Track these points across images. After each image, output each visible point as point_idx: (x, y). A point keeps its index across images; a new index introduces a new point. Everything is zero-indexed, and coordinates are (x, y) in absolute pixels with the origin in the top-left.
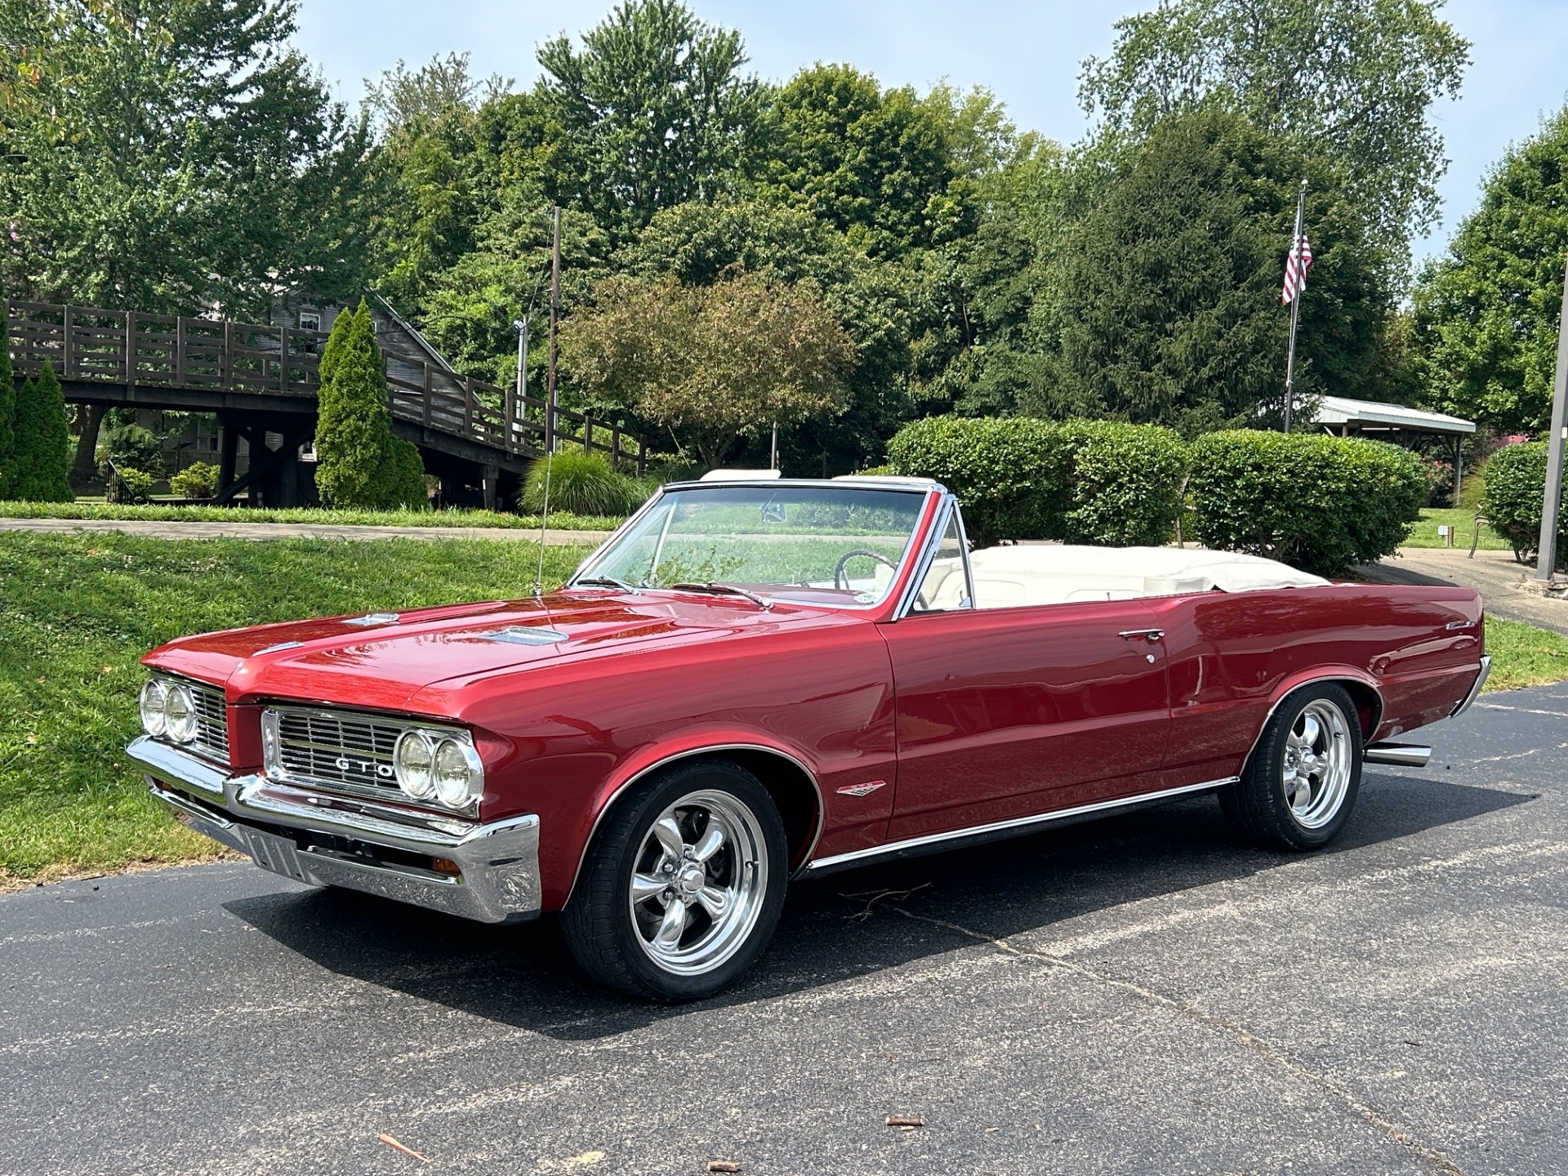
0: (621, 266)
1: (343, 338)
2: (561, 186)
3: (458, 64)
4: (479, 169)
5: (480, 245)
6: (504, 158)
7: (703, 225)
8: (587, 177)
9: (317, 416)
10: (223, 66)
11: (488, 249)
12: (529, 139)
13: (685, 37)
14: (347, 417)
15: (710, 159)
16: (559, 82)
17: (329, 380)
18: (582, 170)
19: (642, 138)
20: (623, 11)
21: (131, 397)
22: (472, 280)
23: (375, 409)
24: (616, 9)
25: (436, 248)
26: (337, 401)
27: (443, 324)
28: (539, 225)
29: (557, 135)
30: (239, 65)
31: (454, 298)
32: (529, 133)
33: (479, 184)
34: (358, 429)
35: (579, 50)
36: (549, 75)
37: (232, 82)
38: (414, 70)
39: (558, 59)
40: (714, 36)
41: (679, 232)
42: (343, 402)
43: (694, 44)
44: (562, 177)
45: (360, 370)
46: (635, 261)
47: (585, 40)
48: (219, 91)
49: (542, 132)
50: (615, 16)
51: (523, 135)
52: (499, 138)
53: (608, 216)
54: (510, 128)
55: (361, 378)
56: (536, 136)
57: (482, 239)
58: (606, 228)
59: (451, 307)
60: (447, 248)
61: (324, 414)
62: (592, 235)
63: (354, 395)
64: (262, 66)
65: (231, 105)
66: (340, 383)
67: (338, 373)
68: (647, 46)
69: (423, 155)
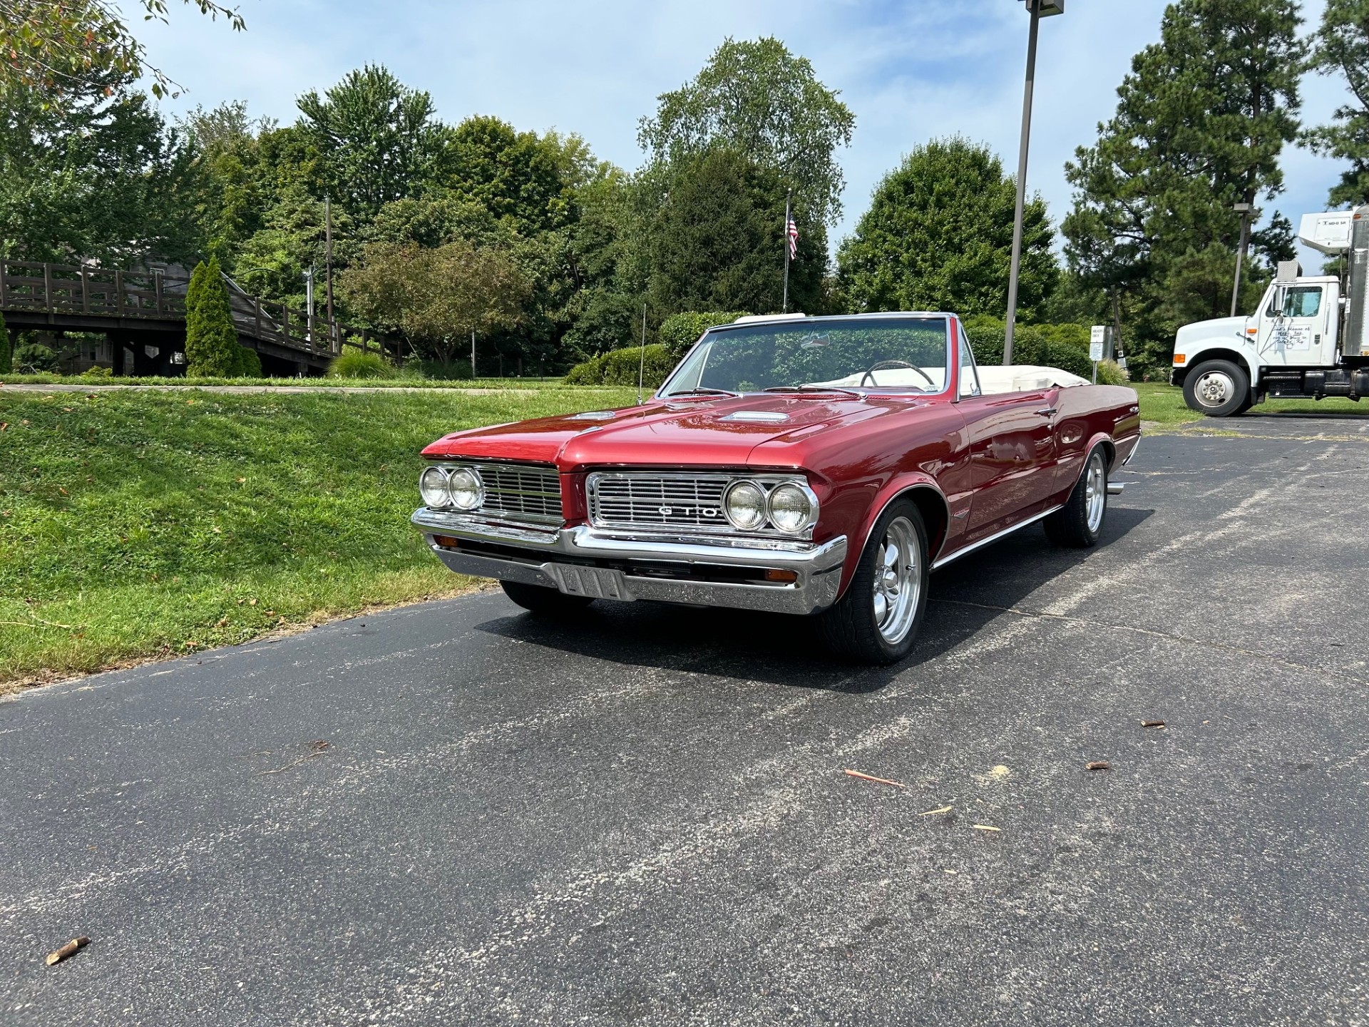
0: (363, 239)
1: (201, 281)
2: (319, 188)
3: (240, 108)
4: (262, 176)
5: (267, 225)
6: (279, 168)
7: (416, 213)
8: (336, 182)
9: (185, 333)
10: (90, 100)
11: (273, 228)
12: (295, 157)
13: (395, 95)
14: (208, 333)
15: (416, 172)
16: (312, 121)
17: (193, 309)
18: (332, 177)
19: (371, 158)
20: (352, 76)
21: (52, 322)
22: (265, 247)
23: (226, 327)
24: (348, 75)
25: (237, 226)
26: (200, 323)
27: (247, 277)
28: (307, 212)
29: (314, 155)
30: (101, 99)
31: (254, 259)
32: (295, 153)
33: (263, 186)
34: (216, 341)
35: (324, 101)
36: (305, 116)
37: (97, 111)
38: (208, 111)
39: (310, 105)
40: (413, 95)
41: (400, 216)
42: (204, 323)
43: (400, 100)
44: (319, 182)
45: (215, 302)
46: (372, 235)
47: (328, 94)
48: (85, 117)
49: (304, 153)
50: (347, 80)
51: (291, 155)
52: (275, 156)
53: (351, 207)
54: (282, 150)
55: (216, 307)
56: (299, 156)
57: (268, 221)
58: (352, 215)
59: (253, 265)
60: (245, 227)
61: (191, 332)
62: (343, 219)
63: (211, 318)
64: (117, 100)
65: (96, 127)
66: (201, 310)
67: (199, 304)
68: (371, 99)
69: (224, 166)
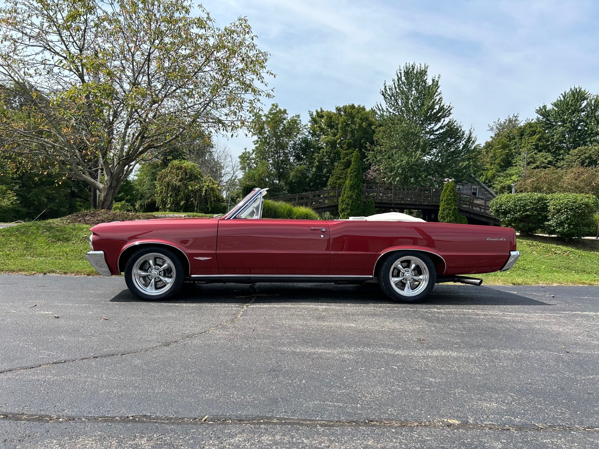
0: (559, 167)
1: (446, 189)
2: (540, 146)
3: (516, 117)
4: (516, 144)
5: (514, 165)
6: (523, 140)
7: (585, 153)
8: (549, 143)
9: (439, 210)
10: (433, 125)
11: (516, 166)
12: (531, 134)
13: (585, 99)
14: (446, 210)
15: (591, 133)
16: (542, 117)
17: (442, 200)
18: (548, 141)
19: (568, 129)
20: (564, 94)
21: (393, 206)
22: (509, 174)
23: (453, 207)
24: (561, 94)
25: (501, 167)
26: (444, 206)
28: (531, 158)
29: (540, 132)
30: (436, 124)
32: (531, 133)
33: (515, 149)
34: (449, 213)
35: (549, 107)
36: (539, 116)
37: (435, 128)
38: (502, 121)
39: (544, 112)
40: (595, 97)
41: (577, 155)
42: (445, 206)
43: (588, 100)
44: (541, 144)
45: (450, 197)
46: (562, 166)
47: (552, 104)
48: (432, 132)
49: (535, 132)
50: (561, 96)
51: (529, 134)
52: (522, 135)
53: (555, 154)
54: (526, 132)
55: (450, 199)
57: (515, 163)
58: (555, 157)
60: (504, 166)
61: (440, 208)
62: (549, 159)
63: (448, 204)
64: (442, 124)
65: (436, 135)
66: (445, 201)
67: (445, 198)
68: (570, 103)
69: (499, 142)
